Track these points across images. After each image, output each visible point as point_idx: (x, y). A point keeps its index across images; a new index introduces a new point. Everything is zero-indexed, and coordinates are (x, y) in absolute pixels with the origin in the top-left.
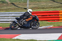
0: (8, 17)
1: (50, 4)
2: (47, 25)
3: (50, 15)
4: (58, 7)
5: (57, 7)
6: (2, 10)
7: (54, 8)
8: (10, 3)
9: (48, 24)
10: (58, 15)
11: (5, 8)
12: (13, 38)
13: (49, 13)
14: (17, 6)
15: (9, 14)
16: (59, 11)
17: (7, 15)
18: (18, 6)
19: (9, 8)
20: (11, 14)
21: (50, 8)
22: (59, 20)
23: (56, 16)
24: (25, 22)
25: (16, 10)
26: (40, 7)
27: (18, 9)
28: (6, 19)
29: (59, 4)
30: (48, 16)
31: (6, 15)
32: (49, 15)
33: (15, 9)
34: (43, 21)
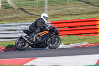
0: (15, 30)
1: (81, 8)
2: (78, 41)
3: (83, 26)
4: (94, 13)
5: (92, 13)
6: (6, 20)
7: (88, 14)
8: (17, 8)
9: (79, 39)
10: (95, 25)
11: (10, 16)
12: (25, 65)
13: (80, 23)
14: (28, 13)
15: (17, 25)
16: (97, 19)
17: (14, 27)
18: (31, 13)
19: (16, 16)
20: (20, 25)
21: (82, 14)
22: (96, 33)
23: (92, 27)
24: (38, 38)
25: (27, 20)
26: (66, 13)
27: (30, 17)
28: (12, 35)
29: (95, 7)
30: (79, 28)
31: (11, 27)
32: (80, 26)
33: (25, 17)
34: (71, 36)
